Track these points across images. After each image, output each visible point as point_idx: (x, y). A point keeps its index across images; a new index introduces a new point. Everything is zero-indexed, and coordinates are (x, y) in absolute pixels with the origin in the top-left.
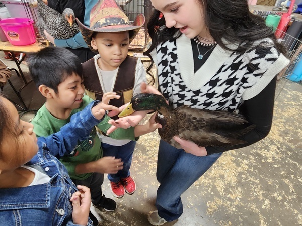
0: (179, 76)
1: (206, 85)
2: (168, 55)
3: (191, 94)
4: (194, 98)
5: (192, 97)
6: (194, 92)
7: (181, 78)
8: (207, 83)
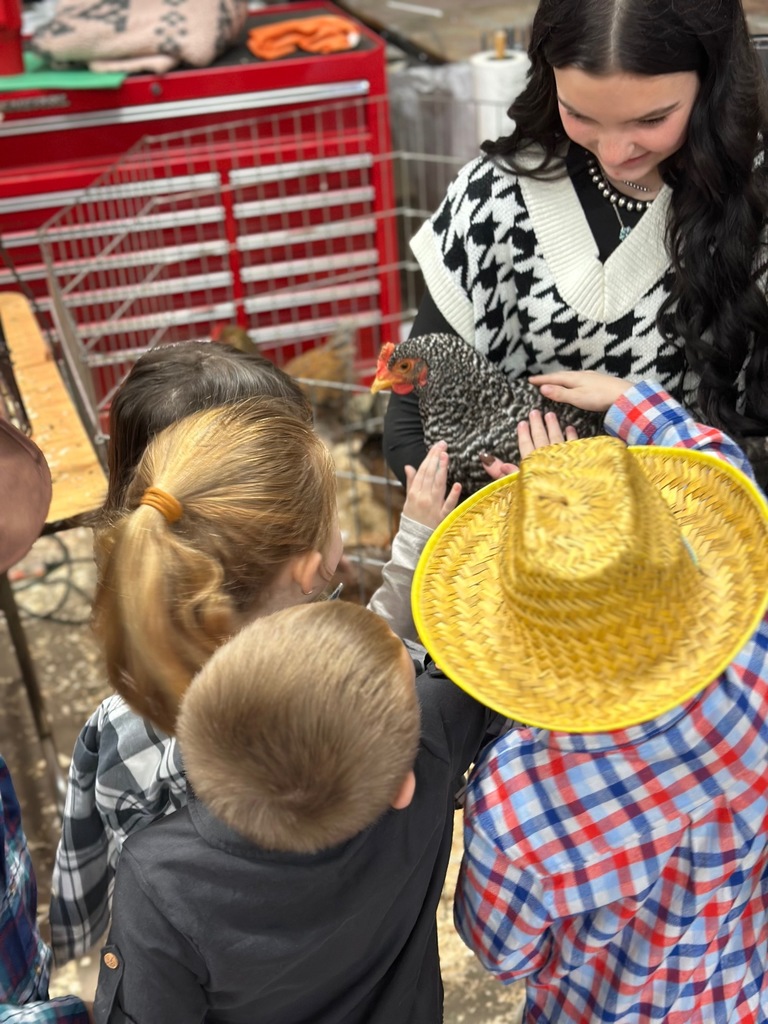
0: (551, 296)
1: (651, 291)
2: (504, 240)
3: (604, 338)
4: (617, 351)
5: (608, 348)
6: (611, 328)
7: (558, 298)
8: (656, 286)
